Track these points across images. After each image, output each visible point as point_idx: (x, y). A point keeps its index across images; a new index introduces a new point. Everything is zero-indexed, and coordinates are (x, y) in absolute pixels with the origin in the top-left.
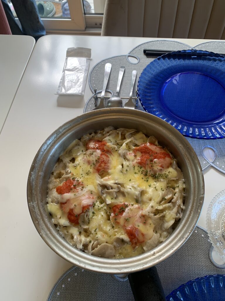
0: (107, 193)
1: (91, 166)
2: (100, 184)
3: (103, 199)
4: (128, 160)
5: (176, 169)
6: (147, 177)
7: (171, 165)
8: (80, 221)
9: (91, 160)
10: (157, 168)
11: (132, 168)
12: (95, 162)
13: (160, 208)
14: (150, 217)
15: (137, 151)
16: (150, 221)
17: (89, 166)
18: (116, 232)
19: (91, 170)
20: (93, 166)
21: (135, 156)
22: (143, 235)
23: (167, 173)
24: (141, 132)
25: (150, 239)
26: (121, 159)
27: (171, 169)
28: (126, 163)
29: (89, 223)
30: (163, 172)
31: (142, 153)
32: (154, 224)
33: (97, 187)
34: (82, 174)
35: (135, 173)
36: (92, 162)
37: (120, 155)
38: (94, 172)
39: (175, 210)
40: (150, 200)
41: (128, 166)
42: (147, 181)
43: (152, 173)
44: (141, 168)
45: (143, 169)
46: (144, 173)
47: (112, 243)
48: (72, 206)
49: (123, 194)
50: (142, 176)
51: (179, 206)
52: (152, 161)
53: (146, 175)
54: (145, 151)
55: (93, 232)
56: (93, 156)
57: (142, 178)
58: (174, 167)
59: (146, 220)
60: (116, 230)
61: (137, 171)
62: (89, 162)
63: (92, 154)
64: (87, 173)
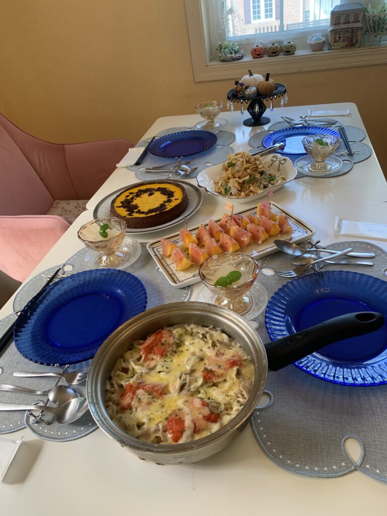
0: (189, 386)
1: (154, 401)
2: (179, 393)
3: (195, 389)
4: (155, 366)
5: (175, 328)
6: (177, 351)
7: (170, 331)
8: (216, 412)
9: (147, 401)
10: (171, 340)
11: (166, 363)
12: (151, 396)
13: (210, 342)
14: (219, 351)
15: (148, 357)
16: (222, 351)
17: (154, 404)
18: (230, 377)
19: (160, 401)
20: (155, 399)
21: (152, 359)
22: (233, 356)
23: (177, 334)
24: (124, 354)
25: (238, 353)
26: (153, 373)
27: (175, 332)
28: (159, 368)
29: (219, 404)
30: (177, 336)
31: (150, 353)
32: (225, 348)
33: (182, 396)
34: (162, 412)
35: (172, 361)
36: (150, 399)
37: (147, 373)
38: (163, 399)
39: (213, 332)
40: (202, 350)
41: (163, 366)
42: (182, 351)
43: (175, 346)
44: (167, 356)
45: (168, 354)
46: (173, 354)
47: (240, 382)
48: (201, 416)
49: (193, 371)
50: (176, 356)
51: (210, 329)
52: (163, 344)
53: (175, 352)
54: (150, 350)
55: (228, 399)
56: (142, 398)
57: (179, 355)
58: (172, 329)
59: (221, 353)
60: (228, 378)
61: (170, 360)
62: (149, 404)
63: (140, 399)
64: (162, 407)
